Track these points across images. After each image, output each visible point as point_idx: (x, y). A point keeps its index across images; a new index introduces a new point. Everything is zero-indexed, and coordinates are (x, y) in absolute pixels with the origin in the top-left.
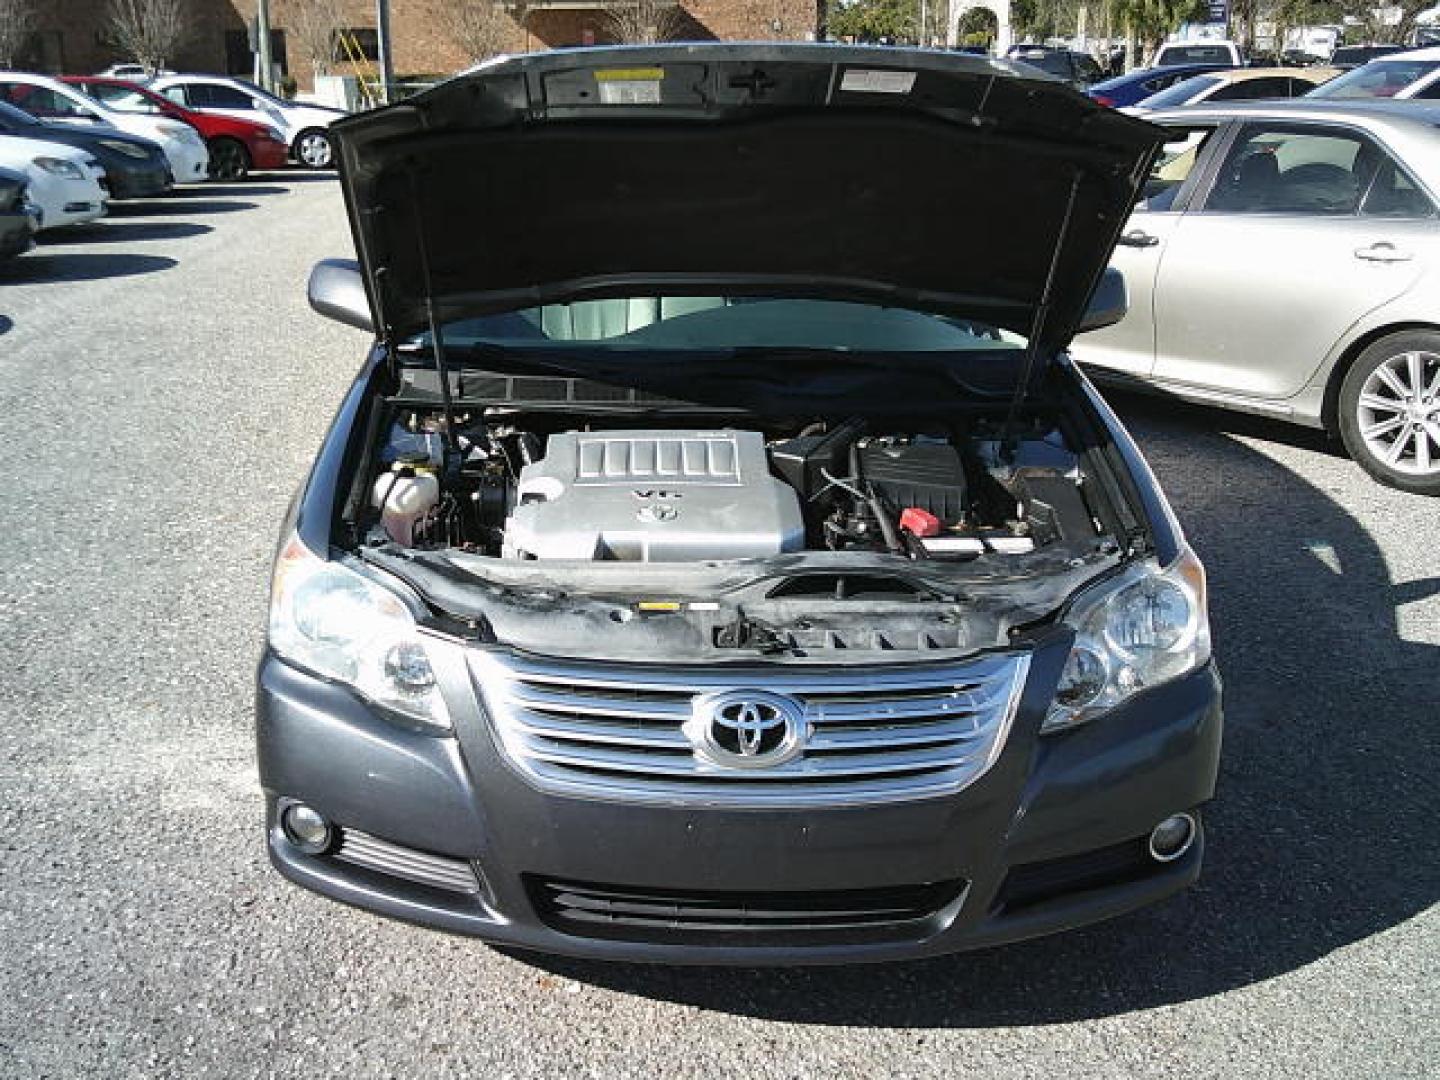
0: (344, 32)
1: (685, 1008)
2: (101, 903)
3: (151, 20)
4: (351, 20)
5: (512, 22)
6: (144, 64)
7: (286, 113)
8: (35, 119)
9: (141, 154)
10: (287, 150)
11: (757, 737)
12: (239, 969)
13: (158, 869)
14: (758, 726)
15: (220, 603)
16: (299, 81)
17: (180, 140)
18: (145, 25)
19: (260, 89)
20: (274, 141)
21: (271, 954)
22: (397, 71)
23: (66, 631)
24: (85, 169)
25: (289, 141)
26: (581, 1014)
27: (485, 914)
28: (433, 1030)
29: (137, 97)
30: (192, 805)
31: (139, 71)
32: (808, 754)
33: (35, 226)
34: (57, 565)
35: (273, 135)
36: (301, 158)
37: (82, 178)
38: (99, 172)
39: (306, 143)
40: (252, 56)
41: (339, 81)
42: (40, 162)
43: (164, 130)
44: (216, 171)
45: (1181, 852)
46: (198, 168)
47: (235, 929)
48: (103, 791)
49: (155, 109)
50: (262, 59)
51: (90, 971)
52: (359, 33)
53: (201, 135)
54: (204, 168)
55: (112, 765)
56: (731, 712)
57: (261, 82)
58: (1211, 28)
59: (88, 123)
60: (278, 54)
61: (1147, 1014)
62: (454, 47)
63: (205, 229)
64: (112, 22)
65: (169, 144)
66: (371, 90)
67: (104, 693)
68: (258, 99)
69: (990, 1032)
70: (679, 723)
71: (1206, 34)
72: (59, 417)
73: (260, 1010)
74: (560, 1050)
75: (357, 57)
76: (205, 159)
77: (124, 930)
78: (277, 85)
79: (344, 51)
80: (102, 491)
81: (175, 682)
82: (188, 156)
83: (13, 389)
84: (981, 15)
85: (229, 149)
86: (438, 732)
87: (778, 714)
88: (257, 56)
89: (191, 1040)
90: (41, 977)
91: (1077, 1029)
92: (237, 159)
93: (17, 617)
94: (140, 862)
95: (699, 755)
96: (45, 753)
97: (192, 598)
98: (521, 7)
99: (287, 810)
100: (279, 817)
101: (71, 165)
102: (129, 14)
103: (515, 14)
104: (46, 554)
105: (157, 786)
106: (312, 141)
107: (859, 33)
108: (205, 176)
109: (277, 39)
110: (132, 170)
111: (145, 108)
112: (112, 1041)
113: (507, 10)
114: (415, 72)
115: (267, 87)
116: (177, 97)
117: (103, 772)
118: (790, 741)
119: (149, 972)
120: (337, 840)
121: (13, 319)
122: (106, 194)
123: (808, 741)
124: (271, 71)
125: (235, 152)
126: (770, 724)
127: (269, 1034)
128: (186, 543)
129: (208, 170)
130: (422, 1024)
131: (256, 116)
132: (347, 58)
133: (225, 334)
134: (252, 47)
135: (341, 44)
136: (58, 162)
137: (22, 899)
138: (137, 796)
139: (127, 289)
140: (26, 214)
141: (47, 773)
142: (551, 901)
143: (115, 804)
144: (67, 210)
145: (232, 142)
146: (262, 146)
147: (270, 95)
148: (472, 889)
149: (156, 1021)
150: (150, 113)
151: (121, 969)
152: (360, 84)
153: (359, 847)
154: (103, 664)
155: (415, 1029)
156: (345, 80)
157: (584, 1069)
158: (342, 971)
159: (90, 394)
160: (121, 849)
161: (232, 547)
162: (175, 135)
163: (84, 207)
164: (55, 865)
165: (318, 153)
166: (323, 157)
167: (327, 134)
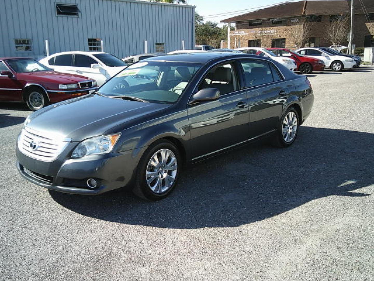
7: (330, 57)
25: (329, 64)
36: (332, 68)
39: (334, 64)
43: (284, 60)
45: (94, 187)
50: (350, 43)
92: (308, 68)
106: (336, 64)
124: (351, 46)
142: (23, 169)
145: (307, 64)
162: (287, 62)
165: (337, 67)
166: (338, 68)
167: (341, 63)
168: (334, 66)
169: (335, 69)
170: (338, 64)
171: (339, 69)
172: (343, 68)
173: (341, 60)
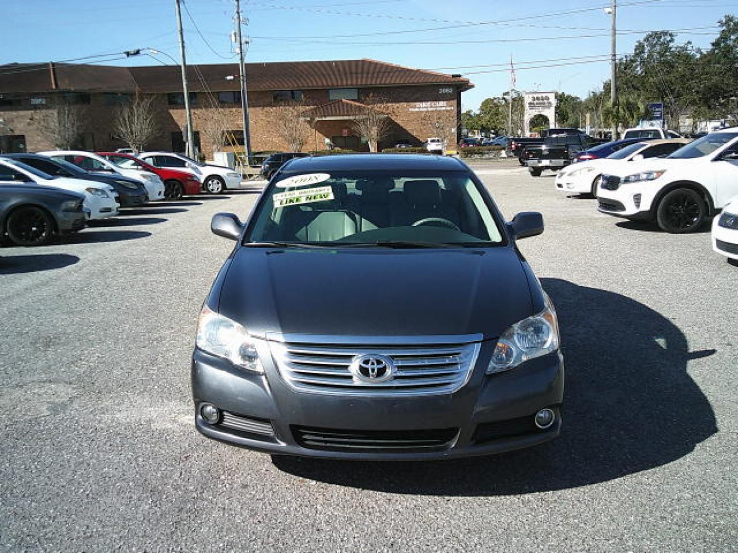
0: (228, 132)
1: (356, 489)
2: (130, 457)
3: (136, 127)
4: (231, 126)
5: (308, 126)
6: (133, 148)
7: (201, 169)
8: (85, 171)
9: (135, 187)
10: (201, 186)
11: (376, 371)
12: (183, 476)
13: (151, 447)
14: (376, 367)
15: (173, 361)
16: (206, 155)
17: (151, 181)
18: (133, 129)
19: (188, 158)
20: (196, 181)
21: (195, 471)
22: (253, 150)
23: (111, 371)
24: (109, 193)
25: (202, 181)
26: (315, 490)
27: (277, 443)
28: (257, 494)
29: (132, 162)
30: (163, 427)
31: (131, 151)
32: (396, 378)
33: (87, 218)
34: (104, 348)
35: (195, 179)
36: (208, 190)
37: (108, 197)
38: (115, 194)
39: (210, 182)
40: (185, 143)
41: (225, 154)
42: (88, 190)
43: (144, 176)
44: (168, 195)
45: (549, 425)
46: (160, 193)
47: (182, 464)
48: (128, 423)
49: (140, 167)
50: (189, 145)
51: (126, 477)
52: (235, 132)
53: (161, 179)
54: (163, 193)
55: (131, 414)
56: (366, 362)
57: (189, 156)
58: (654, 122)
59: (110, 173)
60: (197, 142)
61: (542, 494)
62: (280, 139)
63: (164, 220)
64: (117, 129)
65: (146, 182)
66: (241, 158)
67: (127, 391)
68: (188, 162)
69: (477, 498)
70: (347, 366)
71: (652, 125)
72: (102, 295)
73: (192, 488)
74: (306, 500)
75: (234, 144)
76: (163, 190)
77: (138, 465)
78: (196, 156)
79: (228, 141)
80: (122, 322)
81: (156, 387)
82: (155, 188)
83: (81, 284)
84: (541, 118)
85: (174, 185)
86: (258, 374)
87: (384, 362)
88: (187, 144)
89: (164, 496)
90: (107, 479)
91: (513, 498)
92: (177, 190)
93: (90, 366)
94: (144, 444)
95: (355, 378)
96: (104, 411)
97: (162, 359)
98: (312, 119)
99: (203, 408)
100: (199, 411)
101: (103, 191)
102: (125, 124)
103: (309, 122)
104: (101, 344)
105: (150, 421)
106: (213, 182)
107: (480, 128)
108: (164, 197)
109: (196, 135)
110: (130, 194)
111: (136, 167)
112: (135, 497)
113: (305, 121)
114: (262, 150)
115: (191, 157)
116: (150, 161)
117: (128, 417)
118: (389, 372)
119: (148, 477)
120: (221, 418)
121: (79, 257)
122: (119, 205)
123: (396, 373)
124: (194, 151)
125: (176, 187)
126: (381, 366)
127: (195, 495)
128: (160, 340)
129: (164, 195)
130: (253, 493)
131: (187, 170)
132: (229, 144)
133: (174, 262)
134: (184, 139)
135: (226, 138)
136: (97, 190)
137: (99, 455)
138: (141, 425)
139: (129, 245)
140: (83, 212)
141: (106, 417)
142: (301, 437)
143: (133, 426)
144: (101, 212)
145: (176, 182)
146: (190, 184)
147: (193, 161)
148: (272, 434)
149: (151, 491)
150: (137, 169)
151: (138, 476)
152: (235, 156)
153: (230, 421)
154: (126, 382)
155: (250, 494)
156: (228, 155)
157: (315, 506)
158: (223, 477)
159: (115, 286)
160: (136, 440)
161: (178, 341)
162: (149, 179)
163: (109, 210)
164: (110, 445)
165: (216, 187)
166: (218, 189)
167: (220, 178)
168: (210, 185)
169: (213, 190)
170: (216, 181)
171: (220, 190)
172: (226, 189)
173: (221, 175)
